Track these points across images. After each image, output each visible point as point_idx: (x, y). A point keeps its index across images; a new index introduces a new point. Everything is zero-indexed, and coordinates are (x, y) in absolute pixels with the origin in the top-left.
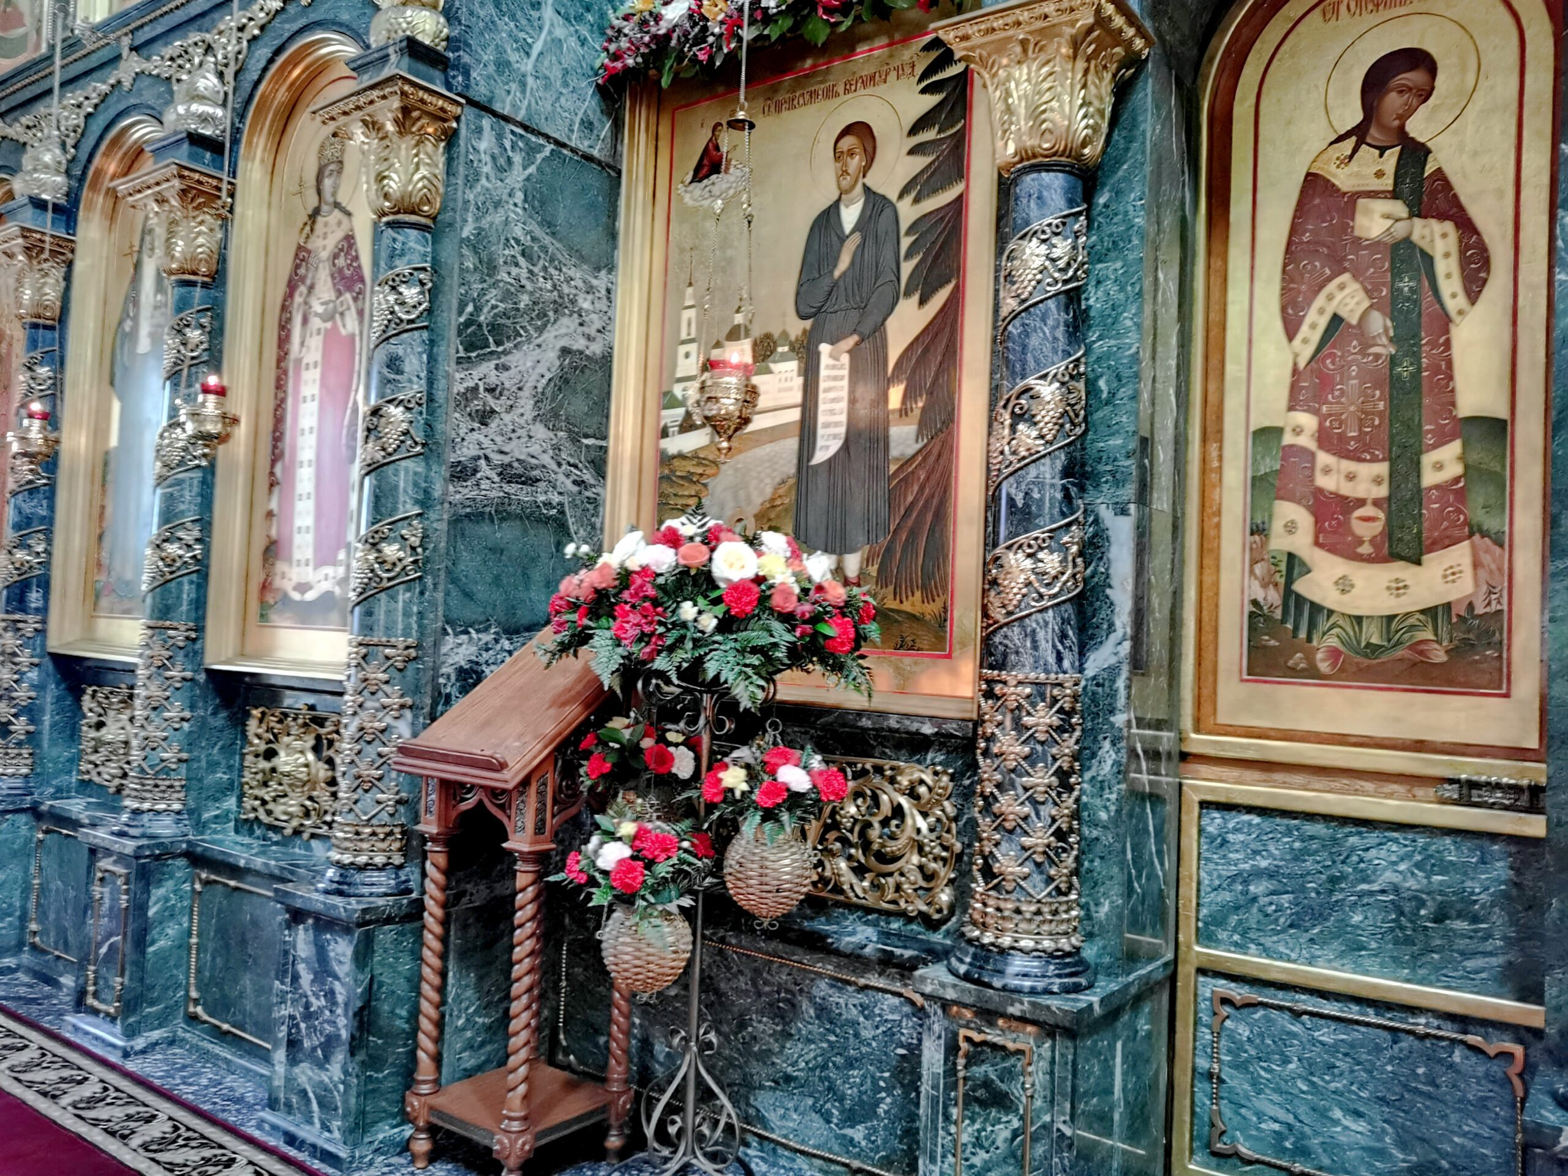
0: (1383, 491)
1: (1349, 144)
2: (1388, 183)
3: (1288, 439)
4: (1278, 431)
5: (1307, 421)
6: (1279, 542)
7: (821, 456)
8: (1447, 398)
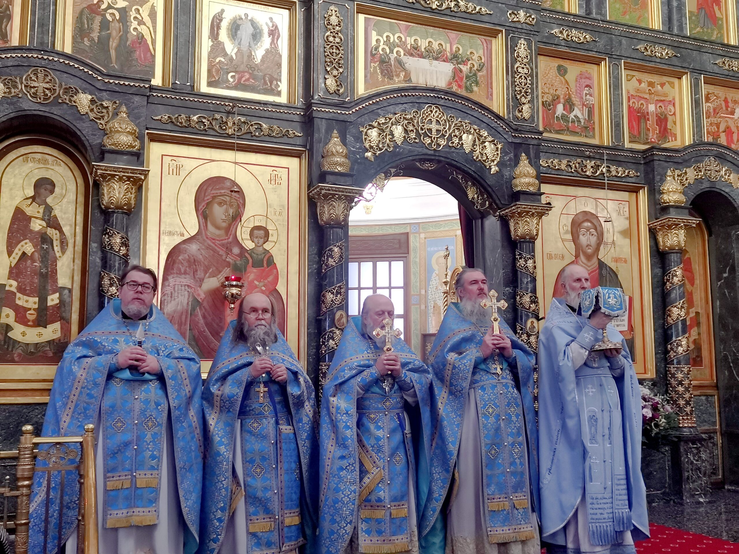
1: (29, 201)
6: (4, 320)
8: (56, 281)
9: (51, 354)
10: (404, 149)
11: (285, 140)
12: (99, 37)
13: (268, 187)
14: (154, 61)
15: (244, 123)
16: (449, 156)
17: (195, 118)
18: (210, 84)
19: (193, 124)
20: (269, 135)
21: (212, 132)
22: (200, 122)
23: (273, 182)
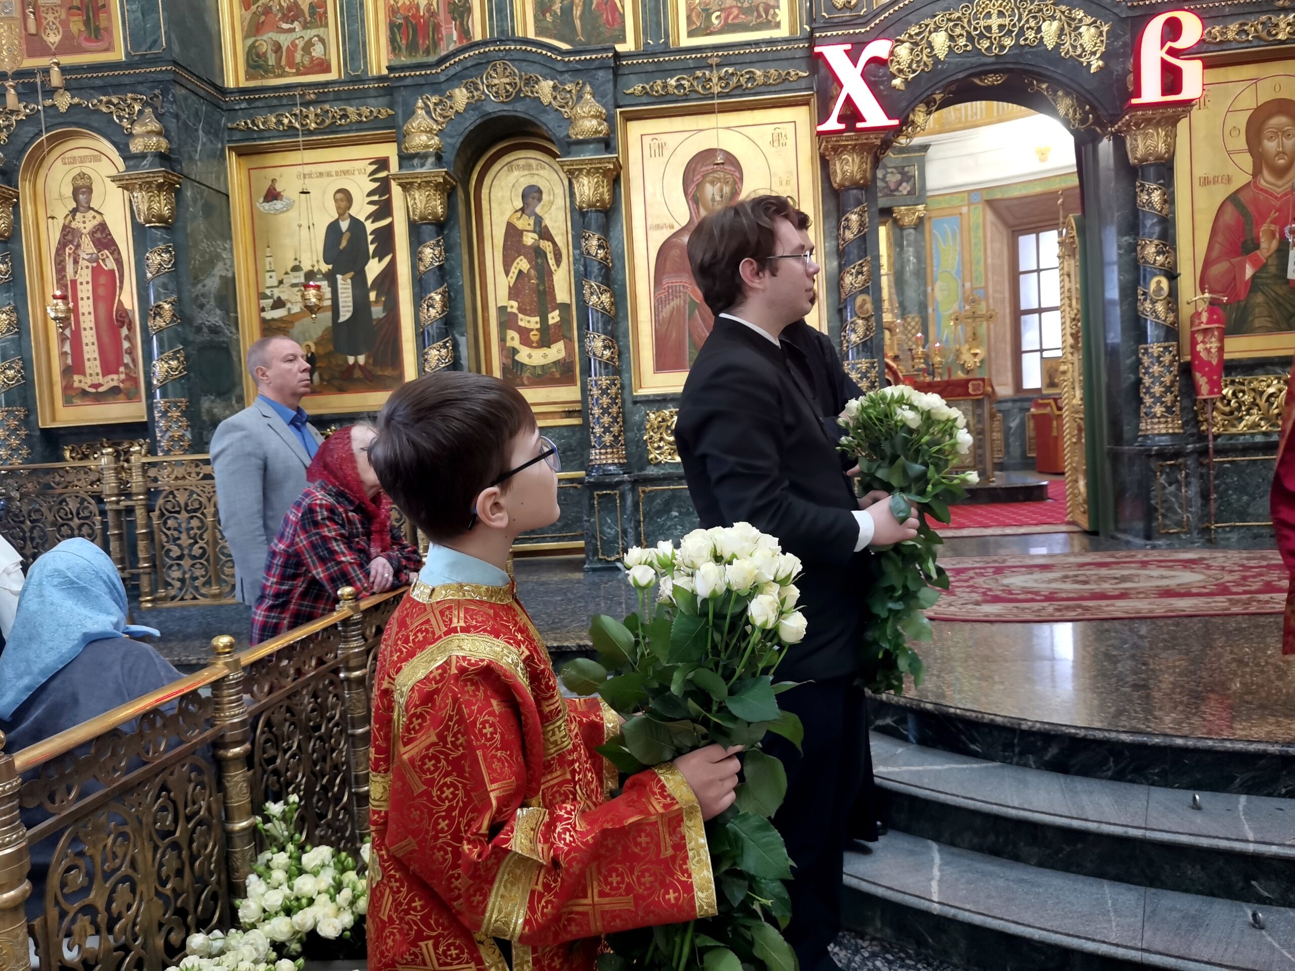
0: (538, 326)
1: (519, 214)
2: (531, 228)
3: (509, 310)
4: (506, 307)
5: (515, 304)
6: (509, 344)
7: (342, 319)
8: (554, 297)
9: (558, 376)
10: (949, 63)
11: (786, 86)
12: (561, 8)
13: (770, 151)
14: (624, 22)
15: (732, 74)
16: (1021, 60)
17: (672, 82)
18: (691, 34)
19: (671, 90)
20: (764, 84)
21: (694, 96)
22: (679, 86)
23: (776, 144)
